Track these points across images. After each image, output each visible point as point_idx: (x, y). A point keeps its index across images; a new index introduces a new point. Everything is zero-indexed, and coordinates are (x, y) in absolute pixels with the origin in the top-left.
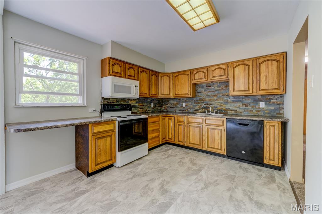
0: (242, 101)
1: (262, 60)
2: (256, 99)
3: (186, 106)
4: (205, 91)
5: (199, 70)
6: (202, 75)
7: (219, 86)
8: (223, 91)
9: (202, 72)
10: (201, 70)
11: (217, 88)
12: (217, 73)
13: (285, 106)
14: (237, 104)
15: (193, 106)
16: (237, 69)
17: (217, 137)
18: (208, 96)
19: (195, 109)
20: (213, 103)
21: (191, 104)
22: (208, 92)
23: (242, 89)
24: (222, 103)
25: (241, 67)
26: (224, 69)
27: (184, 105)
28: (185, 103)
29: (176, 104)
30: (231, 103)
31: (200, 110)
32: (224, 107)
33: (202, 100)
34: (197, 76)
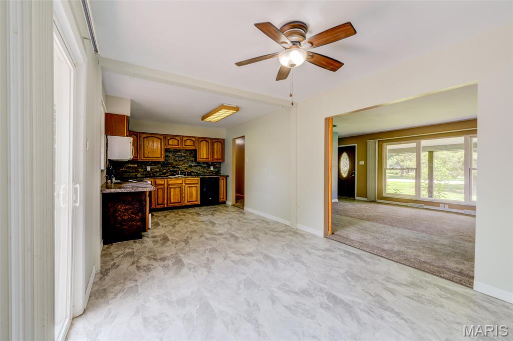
0: (201, 166)
1: (215, 140)
2: (209, 165)
3: (151, 169)
4: (172, 156)
5: (173, 137)
6: (176, 142)
7: (185, 153)
8: (188, 157)
9: (175, 139)
10: (175, 137)
11: (183, 154)
12: (189, 143)
13: (221, 169)
14: (198, 168)
15: (160, 169)
16: (201, 143)
17: (194, 193)
18: (175, 160)
19: (161, 173)
20: (180, 167)
21: (157, 168)
22: (176, 157)
23: (205, 157)
24: (187, 167)
25: (204, 142)
26: (194, 141)
27: (149, 168)
28: (150, 167)
29: (136, 168)
30: (194, 166)
31: (167, 173)
32: (189, 170)
33: (169, 164)
34: (171, 142)
